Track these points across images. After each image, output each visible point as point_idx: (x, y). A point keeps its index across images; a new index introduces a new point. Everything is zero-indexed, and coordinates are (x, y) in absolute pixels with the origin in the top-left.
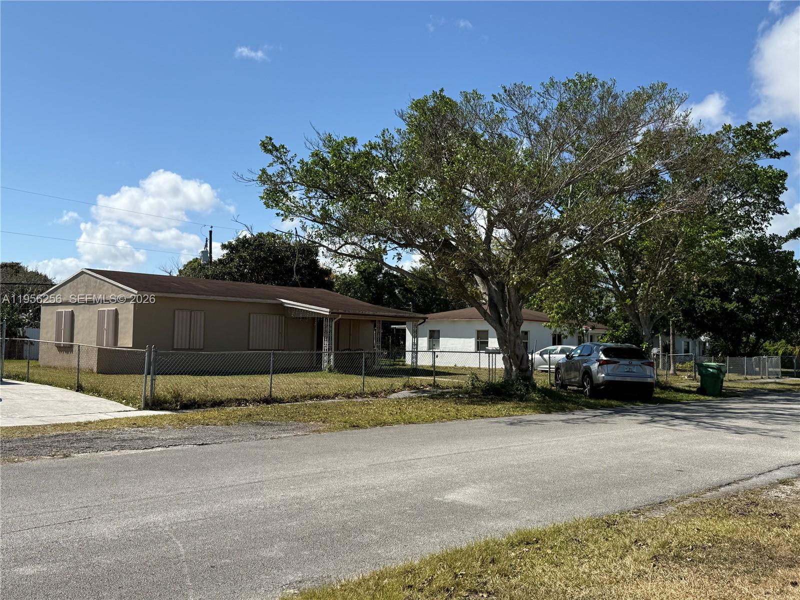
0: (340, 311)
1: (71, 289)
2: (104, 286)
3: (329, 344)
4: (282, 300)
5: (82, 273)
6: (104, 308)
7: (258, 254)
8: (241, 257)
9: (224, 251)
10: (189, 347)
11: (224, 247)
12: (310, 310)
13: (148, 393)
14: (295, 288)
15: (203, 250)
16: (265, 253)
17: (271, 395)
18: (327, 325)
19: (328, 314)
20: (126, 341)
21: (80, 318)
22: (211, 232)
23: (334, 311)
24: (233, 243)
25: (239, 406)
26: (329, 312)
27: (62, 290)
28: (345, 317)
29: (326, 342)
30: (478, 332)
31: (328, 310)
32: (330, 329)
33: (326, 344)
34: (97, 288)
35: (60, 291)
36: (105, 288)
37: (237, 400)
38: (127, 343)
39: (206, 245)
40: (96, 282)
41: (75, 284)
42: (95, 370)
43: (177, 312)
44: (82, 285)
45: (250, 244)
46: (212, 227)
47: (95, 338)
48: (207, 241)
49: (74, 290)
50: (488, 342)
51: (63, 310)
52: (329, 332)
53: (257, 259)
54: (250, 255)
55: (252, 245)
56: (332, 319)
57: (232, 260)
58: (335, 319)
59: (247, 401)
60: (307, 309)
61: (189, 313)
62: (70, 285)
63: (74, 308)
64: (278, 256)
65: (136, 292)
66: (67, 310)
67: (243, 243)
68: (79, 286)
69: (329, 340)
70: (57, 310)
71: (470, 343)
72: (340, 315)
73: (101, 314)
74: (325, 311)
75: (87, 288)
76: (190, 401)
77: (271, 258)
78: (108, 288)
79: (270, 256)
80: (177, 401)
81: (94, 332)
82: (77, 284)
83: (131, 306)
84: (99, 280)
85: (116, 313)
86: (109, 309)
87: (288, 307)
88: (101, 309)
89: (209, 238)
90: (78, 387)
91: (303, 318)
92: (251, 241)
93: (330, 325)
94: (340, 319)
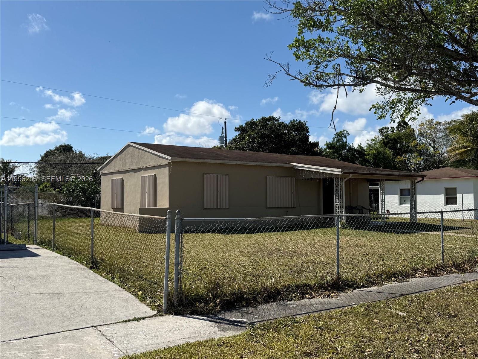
0: (351, 171)
1: (121, 160)
2: (145, 156)
3: (340, 202)
4: (293, 164)
5: (128, 146)
6: (146, 174)
7: (263, 132)
8: (250, 135)
9: (237, 132)
10: (217, 206)
11: (237, 129)
12: (321, 171)
13: (172, 285)
14: (297, 156)
15: (221, 136)
16: (269, 131)
17: (339, 278)
18: (338, 185)
19: (340, 173)
20: (164, 202)
21: (128, 184)
22: (225, 123)
23: (346, 171)
24: (243, 126)
25: (303, 298)
26: (341, 172)
27: (115, 162)
28: (356, 177)
29: (337, 200)
30: (447, 189)
31: (340, 170)
32: (340, 188)
33: (337, 202)
34: (140, 157)
35: (113, 162)
36: (146, 157)
37: (298, 287)
38: (164, 204)
39: (223, 132)
40: (139, 153)
41: (124, 156)
42: (137, 229)
43: (205, 176)
44: (129, 156)
45: (256, 125)
46: (226, 119)
47: (139, 201)
48: (223, 129)
49: (123, 160)
50: (456, 197)
51: (116, 178)
52: (340, 191)
53: (262, 137)
54: (257, 133)
55: (258, 126)
56: (342, 178)
57: (243, 138)
58: (345, 178)
59: (311, 288)
60: (318, 171)
61: (216, 176)
62: (120, 157)
63: (123, 176)
64: (278, 132)
65: (170, 158)
66: (118, 178)
67: (252, 125)
68: (127, 157)
69: (340, 199)
70: (112, 178)
71: (441, 198)
72: (351, 175)
73: (143, 179)
74: (337, 171)
75: (132, 158)
76: (234, 294)
77: (273, 134)
78: (148, 156)
79: (272, 133)
80: (215, 297)
81: (139, 195)
82: (125, 156)
83: (166, 170)
84: (141, 151)
85: (155, 178)
86: (149, 175)
87: (299, 170)
88: (143, 175)
89: (224, 127)
90: (92, 263)
91: (314, 179)
92: (257, 123)
93: (340, 184)
94: (350, 178)
